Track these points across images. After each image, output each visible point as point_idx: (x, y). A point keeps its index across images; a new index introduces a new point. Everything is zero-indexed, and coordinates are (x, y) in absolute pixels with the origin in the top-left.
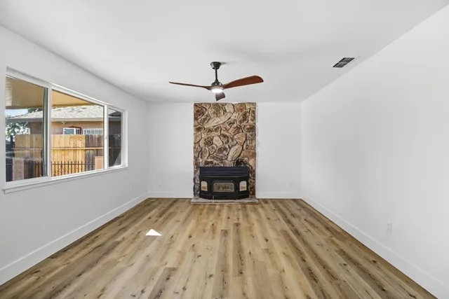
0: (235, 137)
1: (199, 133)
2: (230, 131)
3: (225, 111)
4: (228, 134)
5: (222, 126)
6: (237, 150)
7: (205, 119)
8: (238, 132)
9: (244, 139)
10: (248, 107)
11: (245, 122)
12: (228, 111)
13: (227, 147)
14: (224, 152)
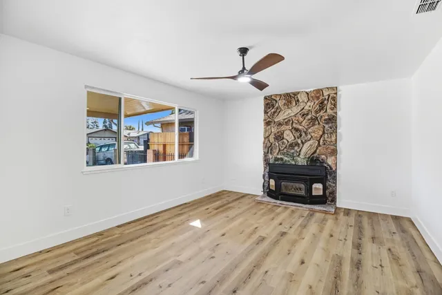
0: (310, 130)
1: (269, 127)
2: (303, 124)
3: (298, 100)
4: (300, 127)
5: (294, 119)
6: (311, 145)
7: (274, 112)
8: (314, 125)
9: (321, 133)
10: (326, 93)
11: (322, 112)
12: (301, 101)
13: (299, 142)
14: (296, 148)
